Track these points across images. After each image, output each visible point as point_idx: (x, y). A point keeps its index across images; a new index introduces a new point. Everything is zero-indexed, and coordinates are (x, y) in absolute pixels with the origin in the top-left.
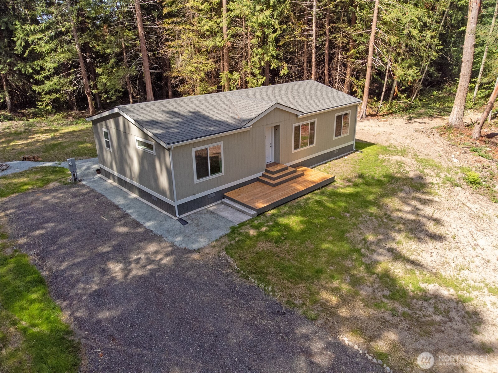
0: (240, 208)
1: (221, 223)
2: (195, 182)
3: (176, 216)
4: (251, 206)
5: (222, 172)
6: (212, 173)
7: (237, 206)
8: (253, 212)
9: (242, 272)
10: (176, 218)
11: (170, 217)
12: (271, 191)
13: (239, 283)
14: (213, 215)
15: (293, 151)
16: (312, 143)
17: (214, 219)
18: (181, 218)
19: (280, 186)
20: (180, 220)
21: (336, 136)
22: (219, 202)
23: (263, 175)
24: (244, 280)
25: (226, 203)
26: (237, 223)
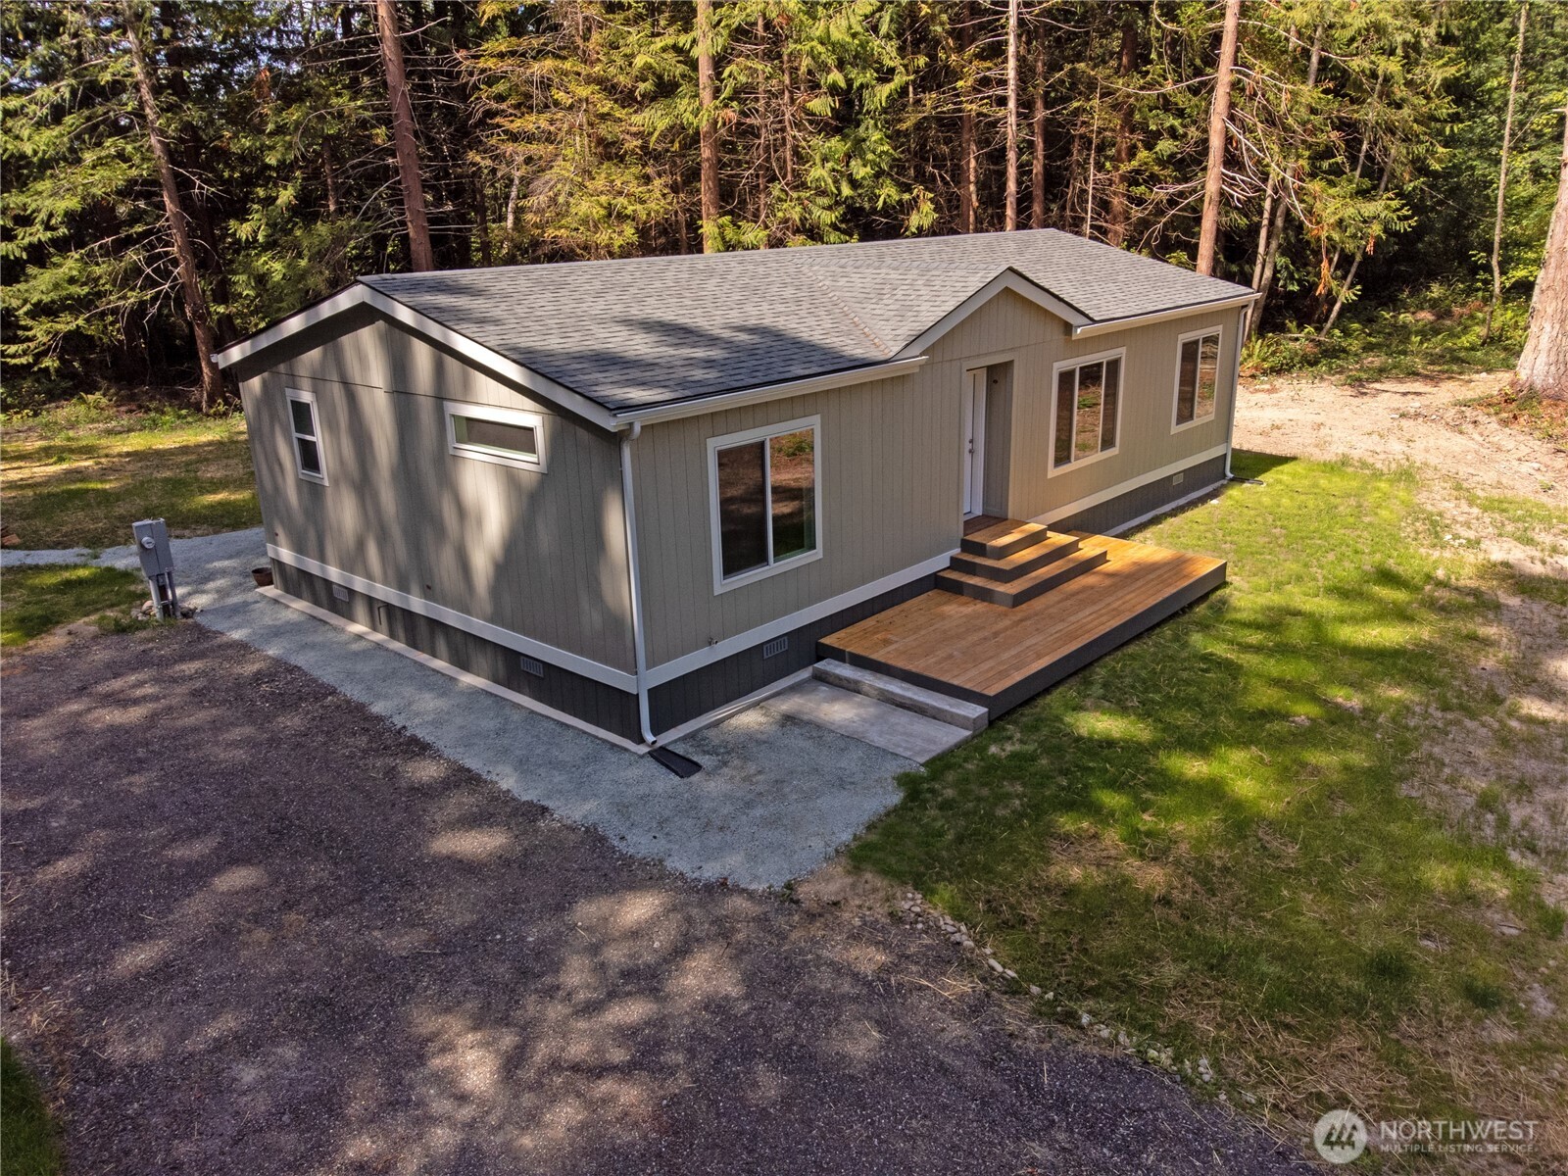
0: (909, 694)
1: (850, 762)
2: (718, 590)
3: (641, 740)
4: (956, 682)
5: (813, 547)
6: (779, 553)
7: (897, 688)
8: (975, 711)
9: (1035, 989)
10: (643, 749)
11: (613, 746)
12: (1007, 622)
13: (1047, 1046)
14: (797, 731)
15: (1053, 472)
16: (1108, 442)
17: (807, 744)
18: (662, 748)
19: (1038, 604)
20: (664, 757)
21: (1179, 422)
22: (805, 674)
23: (956, 565)
24: (1066, 1033)
25: (839, 678)
26: (922, 760)
